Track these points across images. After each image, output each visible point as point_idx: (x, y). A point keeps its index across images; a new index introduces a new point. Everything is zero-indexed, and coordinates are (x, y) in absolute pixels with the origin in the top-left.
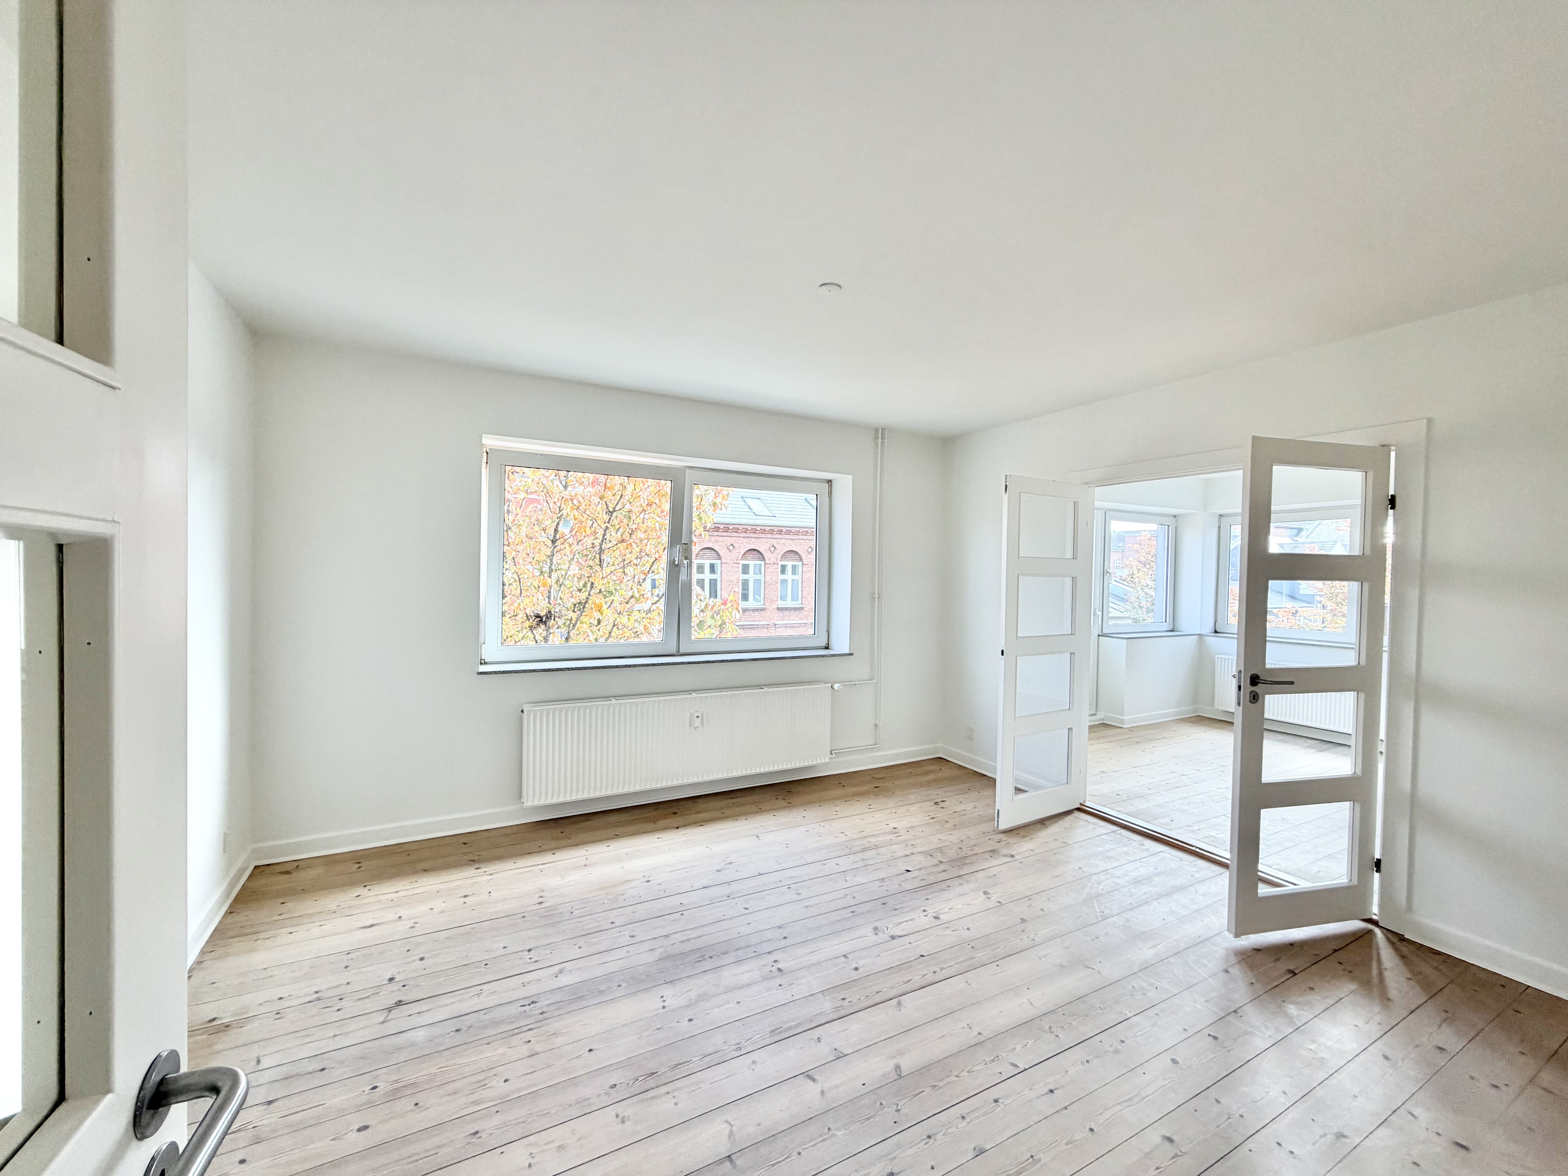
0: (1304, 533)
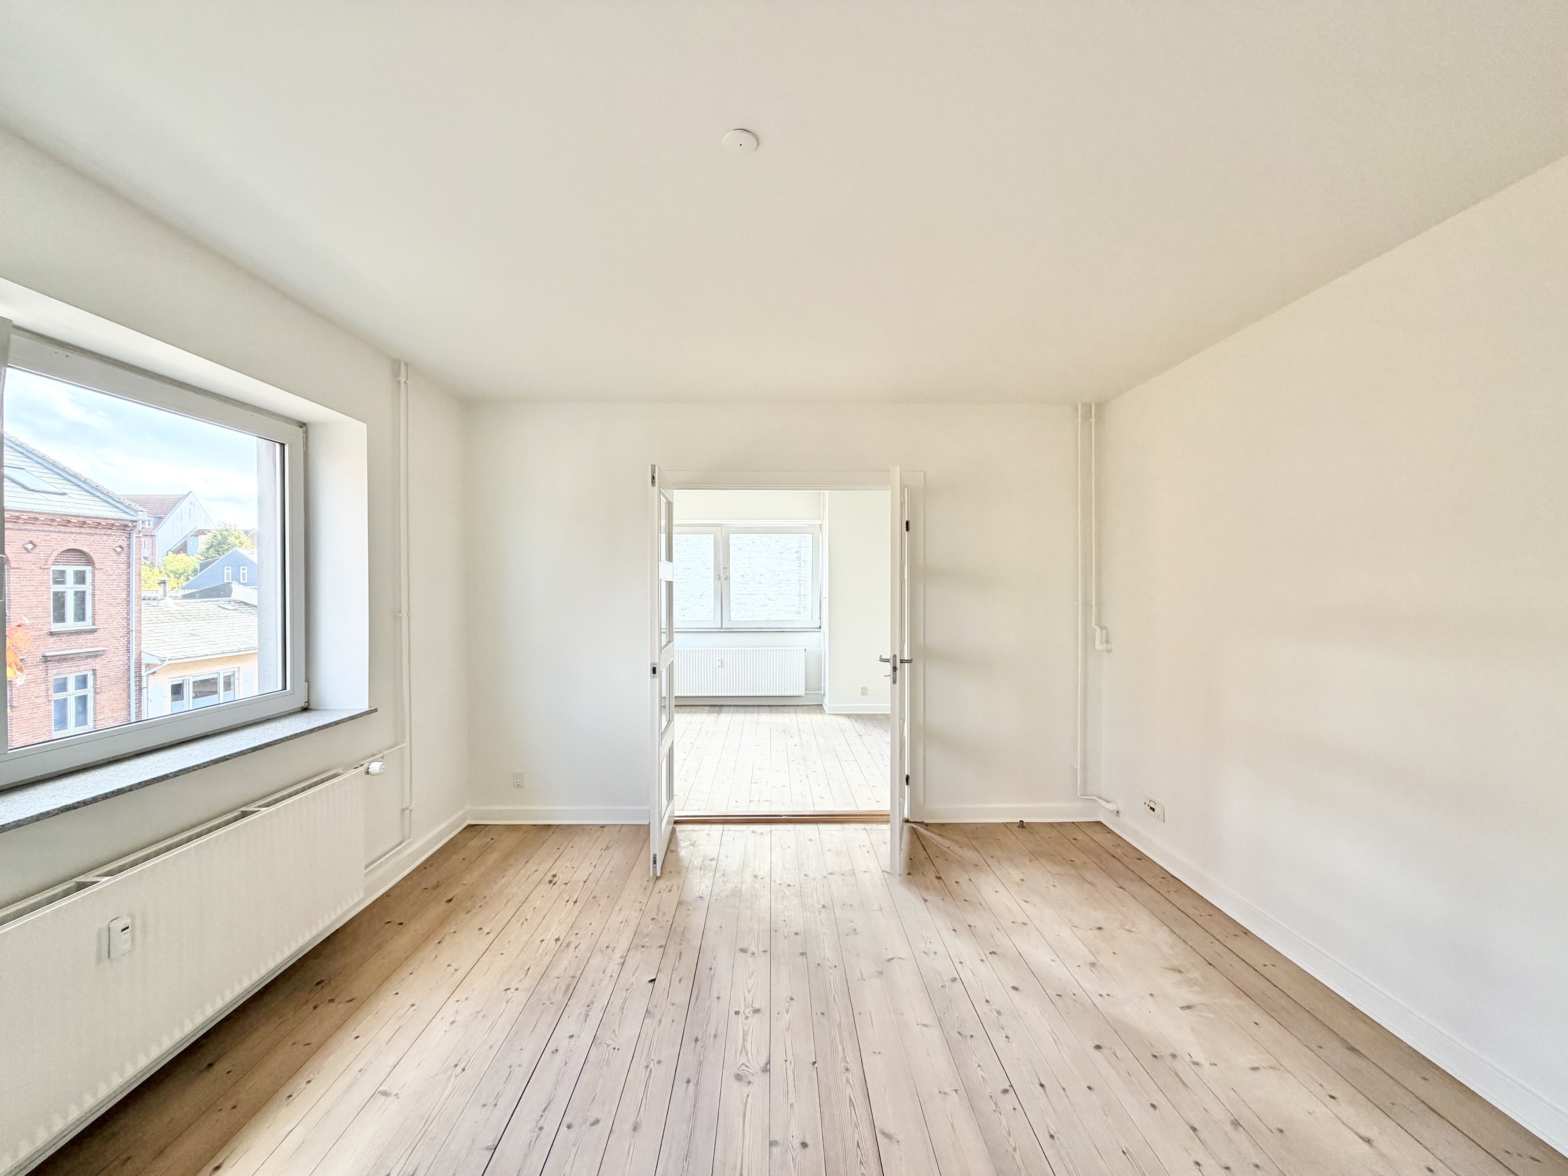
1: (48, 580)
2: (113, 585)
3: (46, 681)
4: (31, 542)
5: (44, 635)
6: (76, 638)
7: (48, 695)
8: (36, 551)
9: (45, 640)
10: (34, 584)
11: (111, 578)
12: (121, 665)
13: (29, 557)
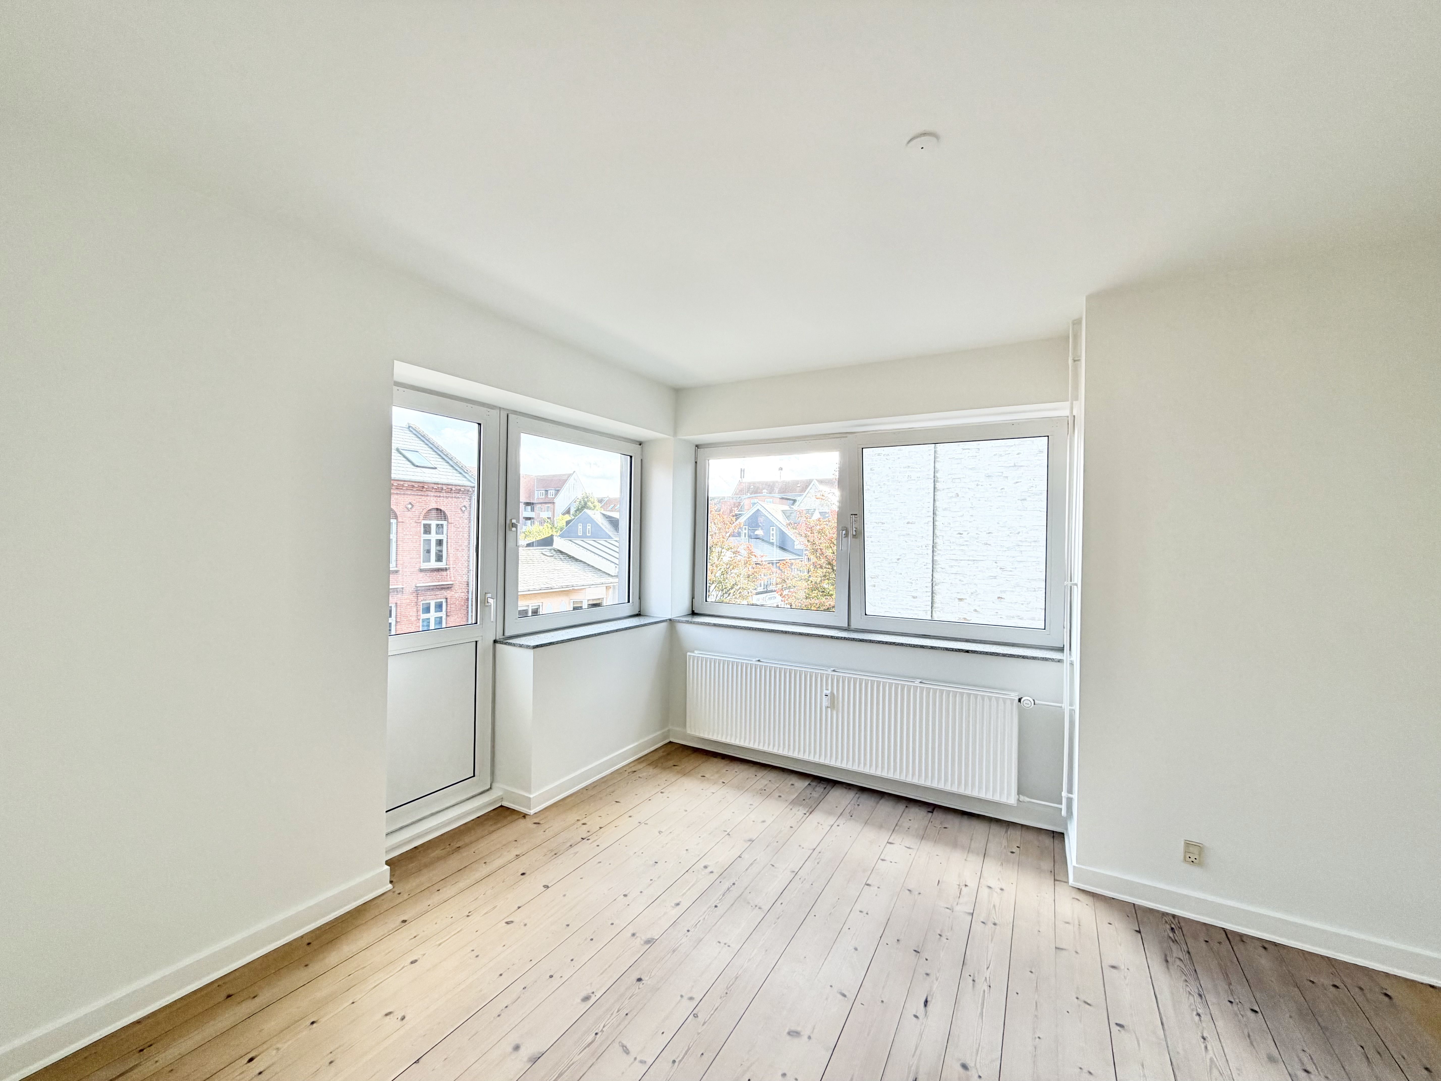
0: (797, 503)
1: (420, 531)
2: (459, 535)
3: (417, 603)
4: (410, 503)
5: (416, 571)
6: (436, 574)
7: (418, 615)
8: (413, 510)
9: (417, 575)
10: (411, 534)
11: (459, 530)
12: (463, 596)
13: (409, 514)
